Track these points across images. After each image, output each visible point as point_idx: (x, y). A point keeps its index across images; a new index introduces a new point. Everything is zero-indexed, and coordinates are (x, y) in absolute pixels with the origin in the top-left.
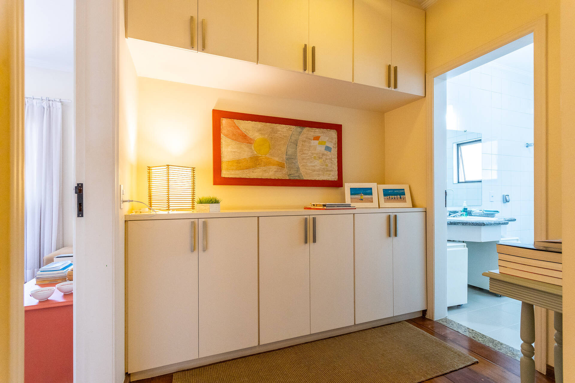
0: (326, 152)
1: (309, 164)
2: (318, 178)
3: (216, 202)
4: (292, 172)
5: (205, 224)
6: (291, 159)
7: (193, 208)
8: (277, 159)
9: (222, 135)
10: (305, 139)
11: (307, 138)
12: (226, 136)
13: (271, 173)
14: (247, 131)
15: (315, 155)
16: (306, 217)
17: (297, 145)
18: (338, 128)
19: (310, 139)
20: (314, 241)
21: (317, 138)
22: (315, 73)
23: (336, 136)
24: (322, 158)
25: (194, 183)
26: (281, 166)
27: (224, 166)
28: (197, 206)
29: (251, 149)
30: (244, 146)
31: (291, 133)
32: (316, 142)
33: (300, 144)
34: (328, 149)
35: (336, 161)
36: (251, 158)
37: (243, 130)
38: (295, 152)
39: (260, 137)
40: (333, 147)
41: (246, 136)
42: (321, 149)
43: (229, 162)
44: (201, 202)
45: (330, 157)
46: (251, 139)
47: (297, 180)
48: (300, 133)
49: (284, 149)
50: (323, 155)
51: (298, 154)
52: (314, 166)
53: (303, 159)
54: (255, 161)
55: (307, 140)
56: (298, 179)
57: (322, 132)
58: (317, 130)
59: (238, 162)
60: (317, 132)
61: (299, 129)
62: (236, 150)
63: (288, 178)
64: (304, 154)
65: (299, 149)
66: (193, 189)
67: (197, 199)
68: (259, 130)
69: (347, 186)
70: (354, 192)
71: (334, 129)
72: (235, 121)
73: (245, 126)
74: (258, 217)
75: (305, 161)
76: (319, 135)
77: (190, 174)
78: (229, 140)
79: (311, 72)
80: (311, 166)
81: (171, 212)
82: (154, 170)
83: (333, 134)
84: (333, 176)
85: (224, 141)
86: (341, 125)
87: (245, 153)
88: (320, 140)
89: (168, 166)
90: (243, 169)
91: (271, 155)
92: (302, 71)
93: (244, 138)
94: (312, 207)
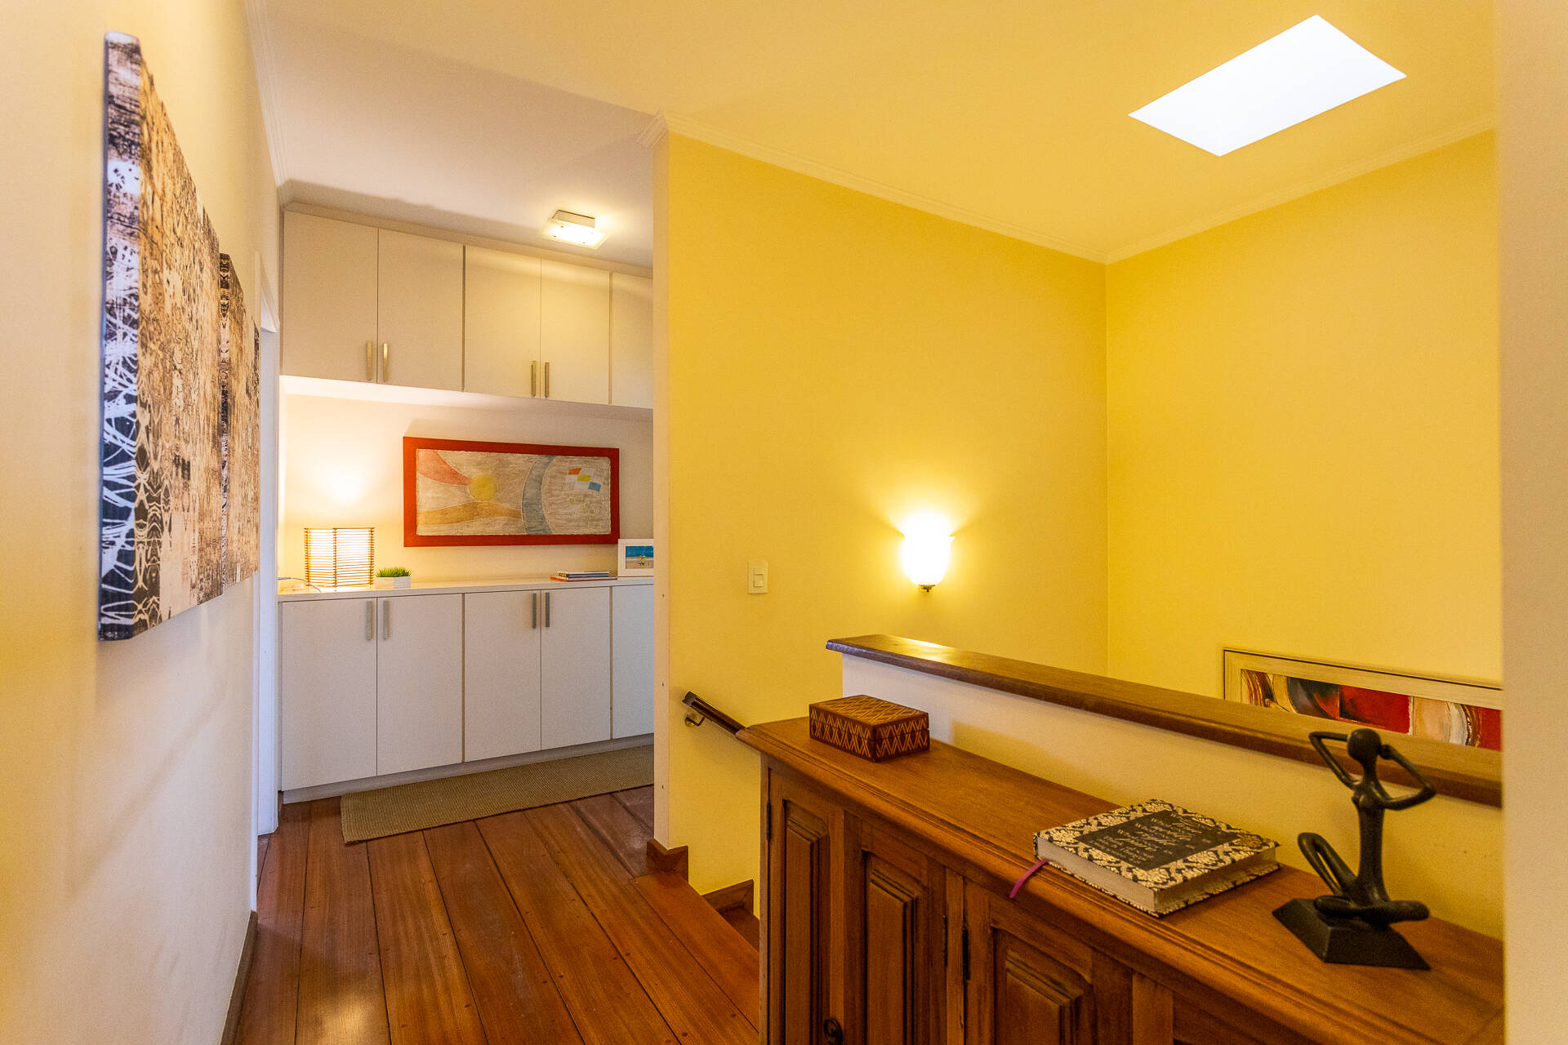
0: (590, 492)
1: (561, 511)
2: (575, 533)
3: (405, 574)
4: (533, 524)
5: (387, 605)
6: (531, 506)
7: (371, 582)
8: (507, 505)
9: (418, 474)
10: (554, 474)
11: (558, 471)
12: (425, 474)
13: (497, 528)
14: (458, 467)
15: (571, 497)
16: (535, 592)
17: (541, 484)
18: (613, 455)
19: (563, 473)
20: (548, 625)
21: (576, 471)
22: (549, 398)
23: (609, 467)
24: (584, 501)
25: (372, 549)
26: (515, 515)
27: (421, 519)
28: (377, 580)
29: (465, 492)
30: (454, 489)
31: (531, 465)
32: (574, 477)
33: (546, 481)
34: (594, 486)
35: (607, 505)
36: (465, 506)
37: (453, 466)
38: (539, 495)
39: (481, 474)
40: (604, 483)
41: (456, 473)
42: (583, 487)
43: (429, 512)
44: (382, 575)
45: (599, 499)
46: (466, 478)
47: (541, 536)
48: (547, 464)
49: (519, 491)
50: (586, 496)
51: (543, 496)
52: (570, 514)
53: (551, 504)
54: (472, 510)
55: (558, 475)
56: (544, 534)
57: (585, 462)
58: (576, 459)
59: (444, 512)
60: (576, 462)
61: (544, 459)
62: (440, 495)
63: (526, 534)
64: (552, 496)
65: (544, 488)
66: (372, 557)
67: (376, 571)
68: (479, 464)
69: (623, 543)
70: (632, 552)
71: (604, 456)
72: (440, 452)
73: (453, 458)
74: (463, 594)
75: (554, 506)
76: (579, 466)
77: (366, 535)
78: (430, 481)
79: (543, 397)
80: (566, 514)
81: (339, 589)
82: (313, 534)
83: (605, 463)
84: (604, 528)
85: (422, 482)
86: (618, 449)
87: (455, 498)
88: (580, 474)
89: (335, 529)
90: (452, 522)
91: (498, 500)
92: (529, 396)
93: (454, 477)
94: (558, 577)
